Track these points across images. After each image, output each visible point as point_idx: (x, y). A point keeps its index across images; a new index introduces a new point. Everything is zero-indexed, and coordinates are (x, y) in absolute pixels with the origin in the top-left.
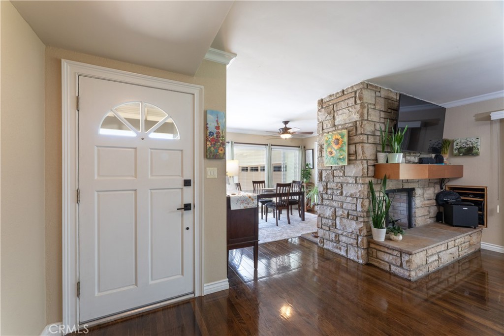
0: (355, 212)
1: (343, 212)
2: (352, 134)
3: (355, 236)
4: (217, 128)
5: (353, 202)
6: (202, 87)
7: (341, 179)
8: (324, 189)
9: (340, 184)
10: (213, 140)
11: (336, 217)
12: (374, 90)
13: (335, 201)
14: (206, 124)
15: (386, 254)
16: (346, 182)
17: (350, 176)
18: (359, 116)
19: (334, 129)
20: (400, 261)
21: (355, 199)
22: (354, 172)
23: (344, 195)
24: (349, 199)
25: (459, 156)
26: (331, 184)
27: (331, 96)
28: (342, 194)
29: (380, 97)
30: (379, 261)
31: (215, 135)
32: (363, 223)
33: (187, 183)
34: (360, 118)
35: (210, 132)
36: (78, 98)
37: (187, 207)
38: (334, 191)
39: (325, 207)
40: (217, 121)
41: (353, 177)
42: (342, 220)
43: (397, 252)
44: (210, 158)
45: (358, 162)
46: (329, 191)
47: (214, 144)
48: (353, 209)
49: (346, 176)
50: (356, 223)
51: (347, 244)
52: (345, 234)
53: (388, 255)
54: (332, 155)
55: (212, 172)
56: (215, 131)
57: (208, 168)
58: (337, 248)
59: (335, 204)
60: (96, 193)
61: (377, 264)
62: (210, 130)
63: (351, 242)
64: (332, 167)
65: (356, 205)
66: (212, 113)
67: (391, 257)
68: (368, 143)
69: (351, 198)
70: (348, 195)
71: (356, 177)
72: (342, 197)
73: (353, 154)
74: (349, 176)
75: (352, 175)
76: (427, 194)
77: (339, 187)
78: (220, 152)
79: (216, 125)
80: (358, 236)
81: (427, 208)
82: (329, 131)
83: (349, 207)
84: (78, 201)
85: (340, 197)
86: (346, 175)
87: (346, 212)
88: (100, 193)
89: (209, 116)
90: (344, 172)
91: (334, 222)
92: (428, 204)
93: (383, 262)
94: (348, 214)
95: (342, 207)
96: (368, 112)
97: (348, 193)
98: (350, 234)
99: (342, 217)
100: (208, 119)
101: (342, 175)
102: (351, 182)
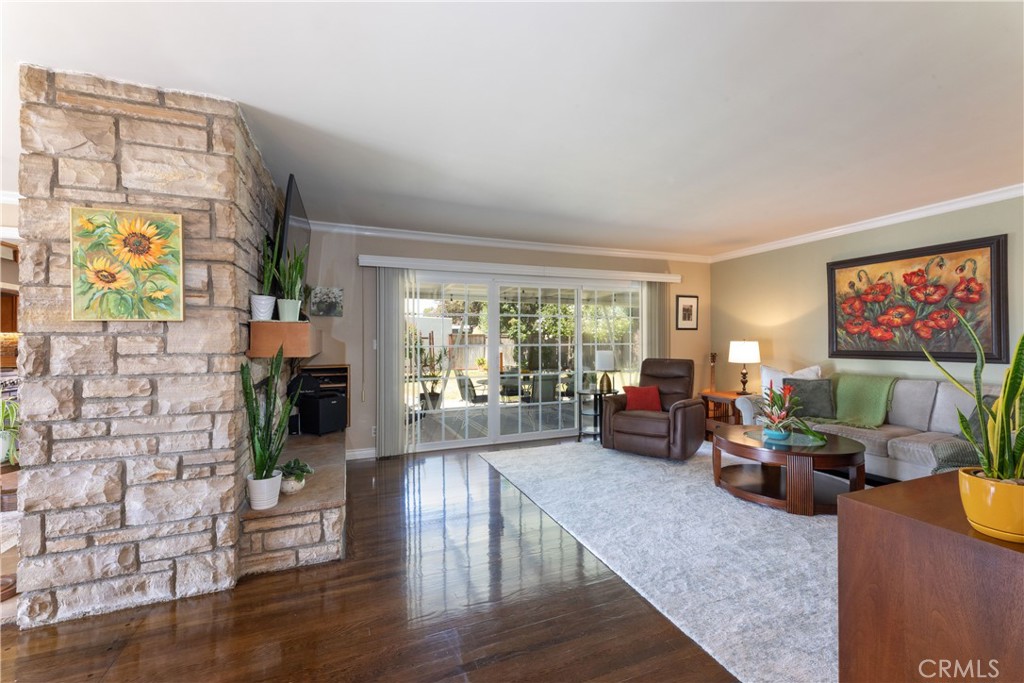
0: (208, 455)
1: (159, 465)
2: (197, 233)
3: (205, 522)
5: (198, 428)
7: (153, 365)
8: (62, 404)
9: (144, 382)
11: (124, 487)
12: (245, 138)
13: (121, 437)
15: (288, 531)
16: (171, 371)
17: (186, 354)
18: (223, 190)
19: (119, 198)
20: (320, 532)
21: (207, 419)
22: (201, 342)
23: (164, 411)
24: (183, 423)
25: (318, 315)
26: (104, 382)
27: (102, 82)
28: (152, 409)
29: (250, 161)
30: (271, 555)
32: (232, 478)
34: (226, 194)
38: (118, 405)
39: (66, 471)
41: (200, 355)
42: (152, 492)
43: (313, 514)
45: (217, 314)
46: (90, 410)
48: (199, 447)
49: (170, 355)
50: (212, 484)
51: (173, 559)
52: (165, 530)
53: (294, 531)
54: (114, 285)
58: (129, 589)
59: (119, 447)
61: (263, 568)
63: (190, 547)
64: (105, 323)
65: (211, 435)
67: (301, 531)
68: (239, 266)
69: (190, 418)
70: (180, 409)
71: (210, 356)
72: (154, 420)
73: (200, 291)
74: (181, 354)
75: (198, 349)
77: (141, 391)
80: (215, 519)
82: (93, 198)
83: (185, 444)
85: (145, 420)
86: (169, 350)
87: (173, 464)
90: (164, 341)
91: (117, 508)
93: (282, 554)
94: (180, 466)
95: (154, 451)
96: (240, 187)
97: (179, 403)
98: (187, 524)
99: (151, 485)
101: (153, 349)
102: (190, 369)
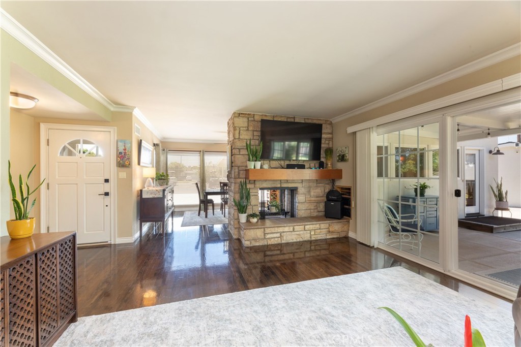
4: (125, 150)
6: (116, 128)
10: (121, 157)
12: (246, 117)
14: (117, 148)
25: (339, 161)
29: (254, 120)
31: (123, 154)
33: (107, 181)
34: (233, 137)
35: (120, 153)
36: (48, 140)
37: (107, 194)
40: (125, 146)
44: (119, 167)
47: (123, 159)
55: (123, 174)
56: (123, 151)
57: (120, 173)
60: (57, 185)
62: (119, 151)
66: (121, 141)
68: (239, 154)
76: (314, 192)
78: (126, 163)
79: (124, 148)
81: (315, 204)
84: (48, 189)
88: (60, 185)
89: (119, 143)
92: (315, 200)
96: (239, 133)
100: (119, 145)
